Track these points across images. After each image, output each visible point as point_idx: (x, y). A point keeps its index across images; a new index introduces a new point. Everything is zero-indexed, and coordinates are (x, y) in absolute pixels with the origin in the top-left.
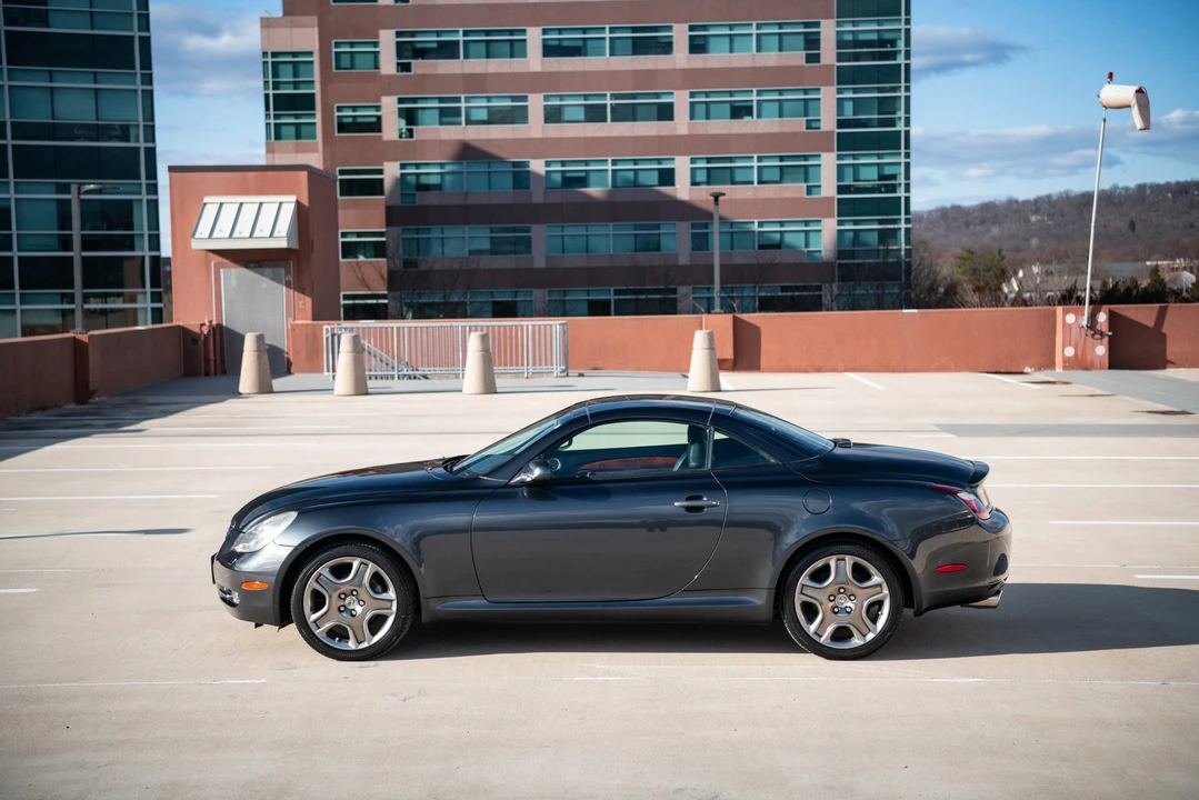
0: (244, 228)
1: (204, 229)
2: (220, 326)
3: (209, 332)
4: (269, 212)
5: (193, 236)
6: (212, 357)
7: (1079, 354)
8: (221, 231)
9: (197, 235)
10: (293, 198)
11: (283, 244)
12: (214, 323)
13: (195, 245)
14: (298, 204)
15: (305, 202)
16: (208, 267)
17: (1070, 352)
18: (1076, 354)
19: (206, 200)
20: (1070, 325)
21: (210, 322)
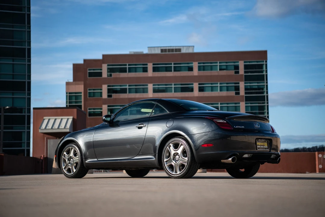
0: (56, 126)
1: (43, 126)
2: (47, 158)
3: (43, 159)
4: (64, 121)
5: (40, 128)
6: (44, 167)
7: (324, 167)
8: (49, 127)
9: (41, 128)
10: (72, 117)
11: (68, 131)
12: (45, 156)
13: (40, 131)
14: (73, 119)
15: (76, 117)
16: (44, 139)
17: (321, 166)
18: (323, 167)
19: (44, 118)
20: (320, 158)
21: (44, 156)
